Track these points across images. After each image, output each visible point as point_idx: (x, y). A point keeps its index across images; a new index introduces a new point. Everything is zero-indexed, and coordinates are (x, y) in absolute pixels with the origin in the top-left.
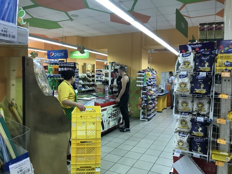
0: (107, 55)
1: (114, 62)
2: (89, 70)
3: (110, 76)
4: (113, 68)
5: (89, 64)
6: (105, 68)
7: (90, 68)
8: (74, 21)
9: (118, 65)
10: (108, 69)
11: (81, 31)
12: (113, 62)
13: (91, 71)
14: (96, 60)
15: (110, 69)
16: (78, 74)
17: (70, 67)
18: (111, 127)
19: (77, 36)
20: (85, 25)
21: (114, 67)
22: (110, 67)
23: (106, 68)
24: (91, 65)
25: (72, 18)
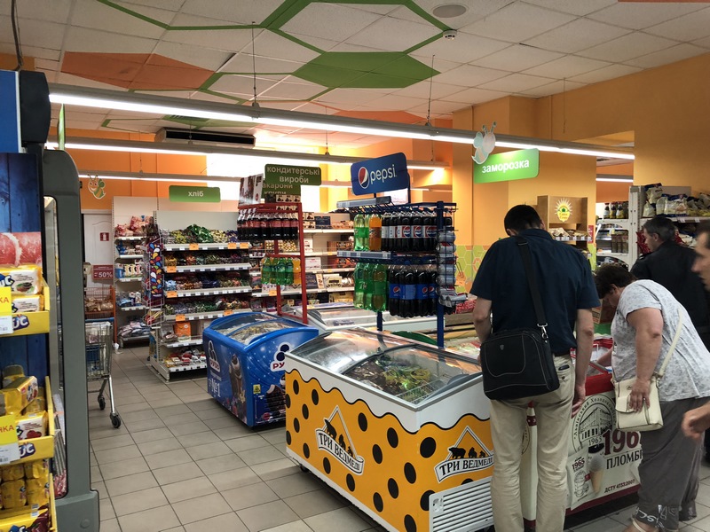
0: (631, 157)
1: (652, 186)
2: (563, 220)
3: (635, 246)
4: (647, 210)
5: (558, 199)
6: (611, 212)
7: (568, 214)
8: (458, 35)
9: (671, 198)
10: (626, 217)
11: (514, 73)
12: (647, 187)
13: (574, 227)
14: (598, 180)
15: (633, 216)
16: (449, 248)
17: (421, 222)
18: (602, 494)
19: (511, 97)
20: (514, 44)
21: (654, 205)
22: (633, 206)
23: (618, 213)
24: (571, 200)
25: (447, 22)
